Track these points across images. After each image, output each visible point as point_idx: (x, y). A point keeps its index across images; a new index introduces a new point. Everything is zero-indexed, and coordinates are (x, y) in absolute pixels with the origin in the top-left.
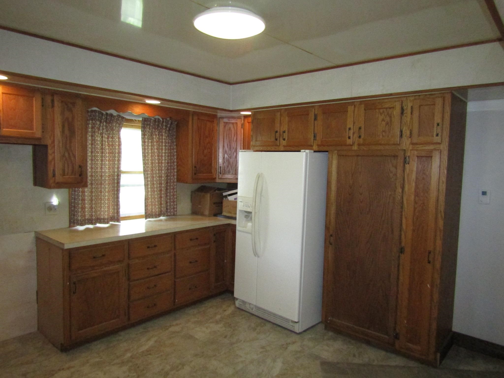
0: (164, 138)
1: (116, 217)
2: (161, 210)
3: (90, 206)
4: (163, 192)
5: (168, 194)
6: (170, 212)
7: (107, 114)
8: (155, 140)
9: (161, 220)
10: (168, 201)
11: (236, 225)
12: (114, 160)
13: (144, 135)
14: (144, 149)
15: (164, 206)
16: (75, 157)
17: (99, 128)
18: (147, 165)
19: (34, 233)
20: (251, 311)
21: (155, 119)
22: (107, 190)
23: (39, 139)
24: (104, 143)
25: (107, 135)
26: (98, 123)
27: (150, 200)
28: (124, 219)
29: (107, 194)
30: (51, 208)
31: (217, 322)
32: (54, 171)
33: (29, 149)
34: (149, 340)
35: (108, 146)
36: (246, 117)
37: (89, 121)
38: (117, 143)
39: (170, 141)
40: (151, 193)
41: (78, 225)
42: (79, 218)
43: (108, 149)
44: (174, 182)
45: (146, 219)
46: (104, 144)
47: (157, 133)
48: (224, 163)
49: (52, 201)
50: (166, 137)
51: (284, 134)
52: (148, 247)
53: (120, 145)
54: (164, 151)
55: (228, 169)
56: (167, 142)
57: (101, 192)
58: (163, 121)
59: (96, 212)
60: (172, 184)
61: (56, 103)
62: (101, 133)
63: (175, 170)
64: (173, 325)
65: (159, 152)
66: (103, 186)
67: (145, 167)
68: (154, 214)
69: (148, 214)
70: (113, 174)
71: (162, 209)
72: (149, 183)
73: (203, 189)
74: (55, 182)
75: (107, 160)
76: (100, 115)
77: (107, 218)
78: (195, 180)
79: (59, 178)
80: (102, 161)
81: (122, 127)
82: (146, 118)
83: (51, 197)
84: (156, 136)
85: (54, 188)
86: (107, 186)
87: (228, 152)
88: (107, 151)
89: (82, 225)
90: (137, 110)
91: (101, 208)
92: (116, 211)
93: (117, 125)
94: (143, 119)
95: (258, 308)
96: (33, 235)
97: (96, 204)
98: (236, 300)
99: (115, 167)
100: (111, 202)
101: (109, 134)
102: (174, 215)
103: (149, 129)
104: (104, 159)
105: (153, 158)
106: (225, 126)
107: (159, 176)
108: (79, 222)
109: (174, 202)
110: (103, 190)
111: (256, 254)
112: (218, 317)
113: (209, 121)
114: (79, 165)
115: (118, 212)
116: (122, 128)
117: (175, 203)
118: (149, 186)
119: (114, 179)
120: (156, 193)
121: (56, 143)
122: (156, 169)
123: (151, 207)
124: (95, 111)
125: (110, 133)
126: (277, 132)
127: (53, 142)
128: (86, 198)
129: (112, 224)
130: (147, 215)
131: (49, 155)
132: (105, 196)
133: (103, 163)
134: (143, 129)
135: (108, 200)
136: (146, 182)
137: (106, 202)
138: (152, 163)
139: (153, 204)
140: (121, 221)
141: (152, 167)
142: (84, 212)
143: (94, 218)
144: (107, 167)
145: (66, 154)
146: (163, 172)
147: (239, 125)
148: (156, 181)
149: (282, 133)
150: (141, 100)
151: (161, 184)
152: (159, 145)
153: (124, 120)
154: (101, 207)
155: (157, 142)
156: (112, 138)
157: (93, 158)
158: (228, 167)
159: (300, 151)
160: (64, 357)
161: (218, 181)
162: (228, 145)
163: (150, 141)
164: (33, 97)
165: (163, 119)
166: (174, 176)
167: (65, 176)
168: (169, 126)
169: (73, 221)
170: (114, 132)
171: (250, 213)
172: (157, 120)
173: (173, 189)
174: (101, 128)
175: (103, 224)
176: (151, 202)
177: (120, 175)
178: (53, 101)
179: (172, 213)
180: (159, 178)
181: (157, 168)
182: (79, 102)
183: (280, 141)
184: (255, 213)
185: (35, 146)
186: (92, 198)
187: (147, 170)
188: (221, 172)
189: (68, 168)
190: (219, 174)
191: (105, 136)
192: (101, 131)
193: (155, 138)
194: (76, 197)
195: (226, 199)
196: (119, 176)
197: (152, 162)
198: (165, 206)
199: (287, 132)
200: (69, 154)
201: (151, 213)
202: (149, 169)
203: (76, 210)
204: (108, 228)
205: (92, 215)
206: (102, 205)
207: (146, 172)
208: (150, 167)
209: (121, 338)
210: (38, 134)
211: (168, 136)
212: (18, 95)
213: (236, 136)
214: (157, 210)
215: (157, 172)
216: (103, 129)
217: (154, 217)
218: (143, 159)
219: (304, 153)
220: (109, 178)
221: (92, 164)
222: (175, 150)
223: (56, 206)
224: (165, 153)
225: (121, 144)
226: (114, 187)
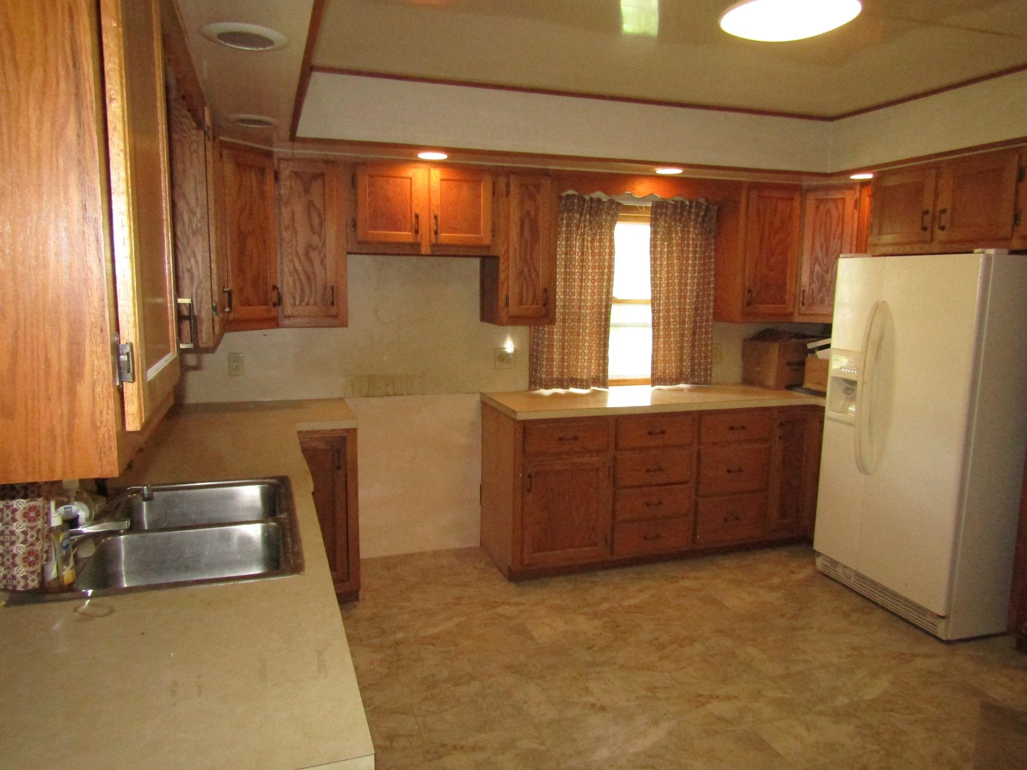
0: (693, 238)
1: (602, 380)
2: (681, 371)
3: (560, 357)
4: (686, 339)
5: (697, 343)
6: (699, 376)
7: (591, 199)
8: (674, 242)
9: (681, 390)
10: (696, 355)
11: (824, 408)
12: (601, 280)
13: (654, 233)
14: (654, 259)
15: (687, 363)
16: (538, 275)
17: (579, 225)
18: (658, 289)
19: (479, 394)
20: (845, 581)
21: (676, 202)
22: (588, 331)
23: (488, 247)
24: (585, 250)
25: (591, 237)
26: (577, 216)
27: (662, 352)
28: (615, 383)
29: (587, 338)
30: (503, 357)
31: (772, 588)
32: (507, 298)
33: (476, 262)
34: (641, 591)
35: (592, 256)
36: (864, 183)
37: (563, 214)
38: (607, 250)
39: (704, 242)
40: (664, 339)
41: (541, 387)
42: (544, 376)
43: (592, 260)
44: (707, 321)
45: (653, 385)
46: (586, 252)
47: (679, 228)
48: (812, 282)
49: (505, 347)
50: (697, 235)
51: (943, 216)
52: (650, 433)
53: (612, 253)
54: (690, 262)
55: (821, 295)
56: (697, 245)
57: (578, 334)
58: (691, 207)
59: (568, 367)
60: (704, 324)
61: (513, 188)
62: (581, 233)
63: (712, 298)
64: (688, 578)
65: (682, 265)
66: (581, 324)
67: (655, 291)
68: (667, 377)
69: (657, 376)
70: (599, 303)
71: (684, 370)
72: (661, 320)
73: (766, 336)
74: (508, 314)
75: (589, 279)
76: (582, 203)
77: (586, 379)
78: (748, 315)
79: (513, 309)
80: (581, 282)
81: (616, 220)
82: (659, 202)
83: (503, 340)
84: (677, 234)
85: (507, 324)
86: (588, 325)
87: (821, 260)
88: (590, 264)
89: (547, 387)
90: (643, 189)
91: (578, 362)
92: (601, 368)
93: (609, 218)
94: (655, 204)
95: (863, 578)
96: (477, 398)
97: (569, 354)
98: (818, 557)
99: (603, 292)
100: (595, 352)
101: (594, 234)
102: (706, 382)
103: (665, 222)
104: (585, 277)
105: (670, 275)
106: (817, 208)
107: (680, 308)
108: (543, 382)
109: (706, 357)
110: (581, 331)
111: (863, 469)
112: (776, 580)
113: (783, 199)
114: (544, 288)
115: (605, 371)
116: (616, 223)
117: (709, 360)
118: (662, 327)
119: (600, 313)
120: (672, 339)
121: (511, 253)
122: (674, 295)
123: (662, 365)
124: (573, 195)
125: (596, 232)
126: (926, 212)
127: (507, 251)
128: (555, 343)
129: (593, 390)
130: (656, 380)
131: (500, 271)
132: (584, 341)
133: (584, 284)
134: (653, 223)
135: (590, 348)
136: (655, 319)
137: (586, 351)
138: (668, 285)
139: (667, 358)
140: (610, 387)
141: (668, 291)
142: (551, 367)
143: (566, 377)
144: (589, 291)
145: (526, 270)
146: (688, 301)
147: (850, 203)
148: (673, 318)
149: (938, 214)
150: (648, 170)
151: (683, 322)
152: (682, 251)
153: (620, 208)
154: (577, 360)
155: (678, 245)
156: (600, 241)
157: (568, 277)
158: (820, 290)
159: (972, 252)
160: (512, 587)
161: (797, 319)
162: (822, 246)
163: (666, 243)
164: (480, 181)
165: (691, 202)
166: (708, 308)
167: (522, 305)
168: (702, 213)
169: (535, 382)
170: (603, 230)
171: (853, 383)
172: (679, 205)
173: (707, 333)
174: (582, 225)
175: (579, 388)
176: (664, 354)
177: (611, 305)
178: (508, 185)
179: (702, 379)
180: (680, 311)
181: (677, 294)
182: (547, 183)
183: (932, 232)
184: (864, 383)
185: (484, 258)
186: (563, 343)
187: (658, 298)
188: (805, 301)
189: (527, 294)
190: (801, 305)
191: (587, 239)
192: (582, 230)
193: (676, 238)
194: (540, 342)
195: (812, 356)
196: (608, 307)
197: (668, 283)
198: (689, 364)
199: (949, 212)
200: (529, 271)
201: (662, 377)
202: (662, 295)
203: (539, 362)
204: (587, 395)
205: (562, 373)
206: (580, 357)
207: (656, 300)
208: (664, 292)
209: (598, 579)
210: (486, 239)
211: (701, 233)
212: (461, 181)
213: (840, 226)
214: (674, 371)
215: (677, 300)
216: (585, 226)
217: (668, 383)
218: (651, 278)
219: (982, 255)
220: (592, 310)
221: (565, 287)
222: (713, 260)
223: (511, 354)
224: (694, 265)
225: (614, 252)
226: (600, 326)
